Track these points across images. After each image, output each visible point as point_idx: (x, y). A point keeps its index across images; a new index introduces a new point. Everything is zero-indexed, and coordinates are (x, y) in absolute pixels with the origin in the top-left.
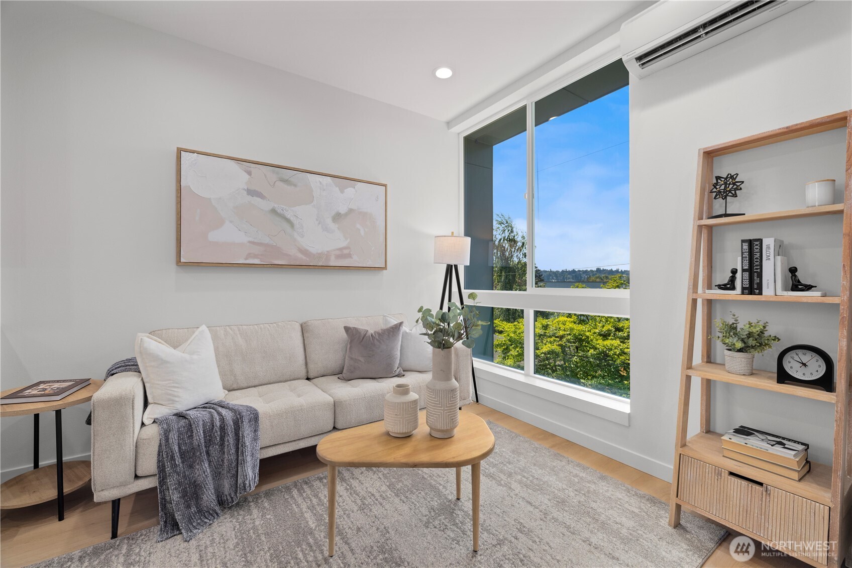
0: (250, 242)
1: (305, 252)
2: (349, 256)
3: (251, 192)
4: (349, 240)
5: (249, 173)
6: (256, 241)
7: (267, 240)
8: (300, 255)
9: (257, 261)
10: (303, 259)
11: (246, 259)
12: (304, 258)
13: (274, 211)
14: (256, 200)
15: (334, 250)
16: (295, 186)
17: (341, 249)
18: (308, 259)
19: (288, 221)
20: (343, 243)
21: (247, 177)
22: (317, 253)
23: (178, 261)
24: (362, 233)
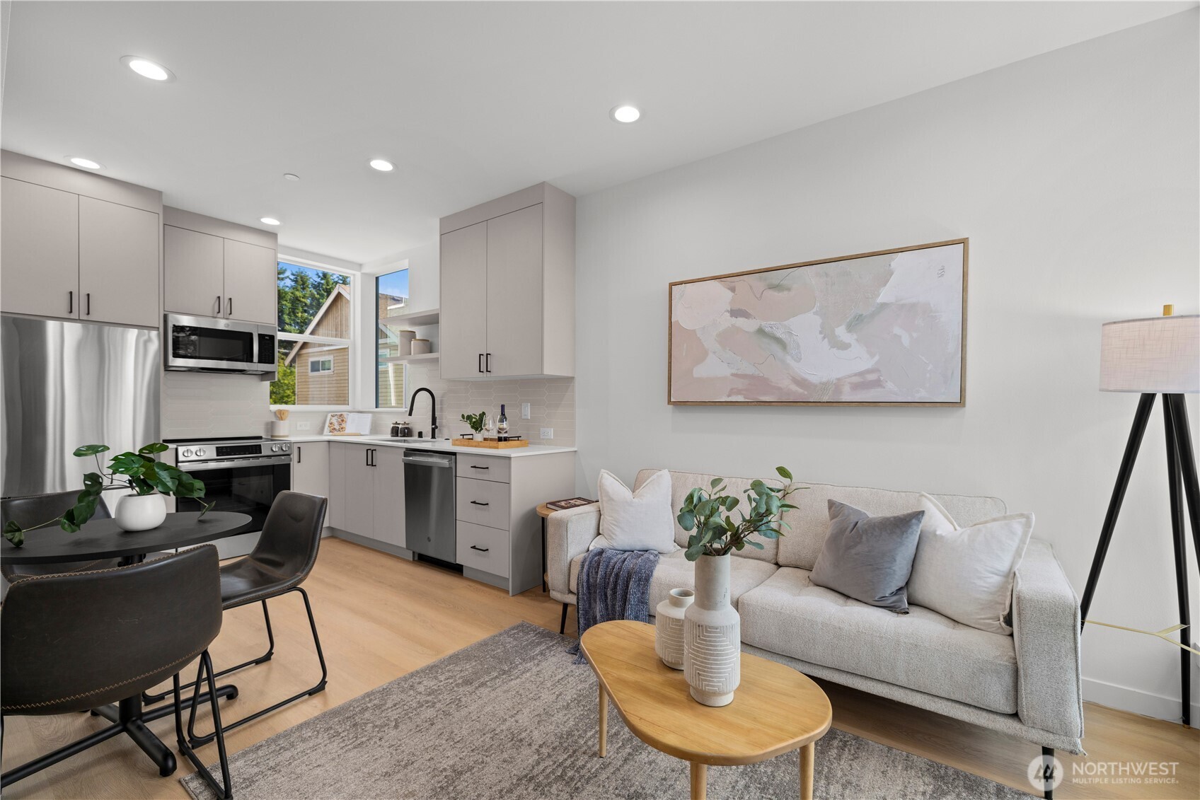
0: (733, 375)
1: (801, 382)
2: (877, 384)
3: (735, 313)
4: (877, 358)
5: (733, 290)
6: (739, 373)
7: (750, 370)
8: (794, 388)
9: (740, 398)
10: (798, 392)
11: (729, 396)
12: (801, 391)
13: (761, 331)
14: (740, 322)
15: (850, 376)
16: (789, 289)
17: (861, 374)
18: (806, 393)
19: (778, 340)
20: (865, 363)
21: (730, 294)
22: (820, 383)
23: (669, 402)
24: (906, 340)
